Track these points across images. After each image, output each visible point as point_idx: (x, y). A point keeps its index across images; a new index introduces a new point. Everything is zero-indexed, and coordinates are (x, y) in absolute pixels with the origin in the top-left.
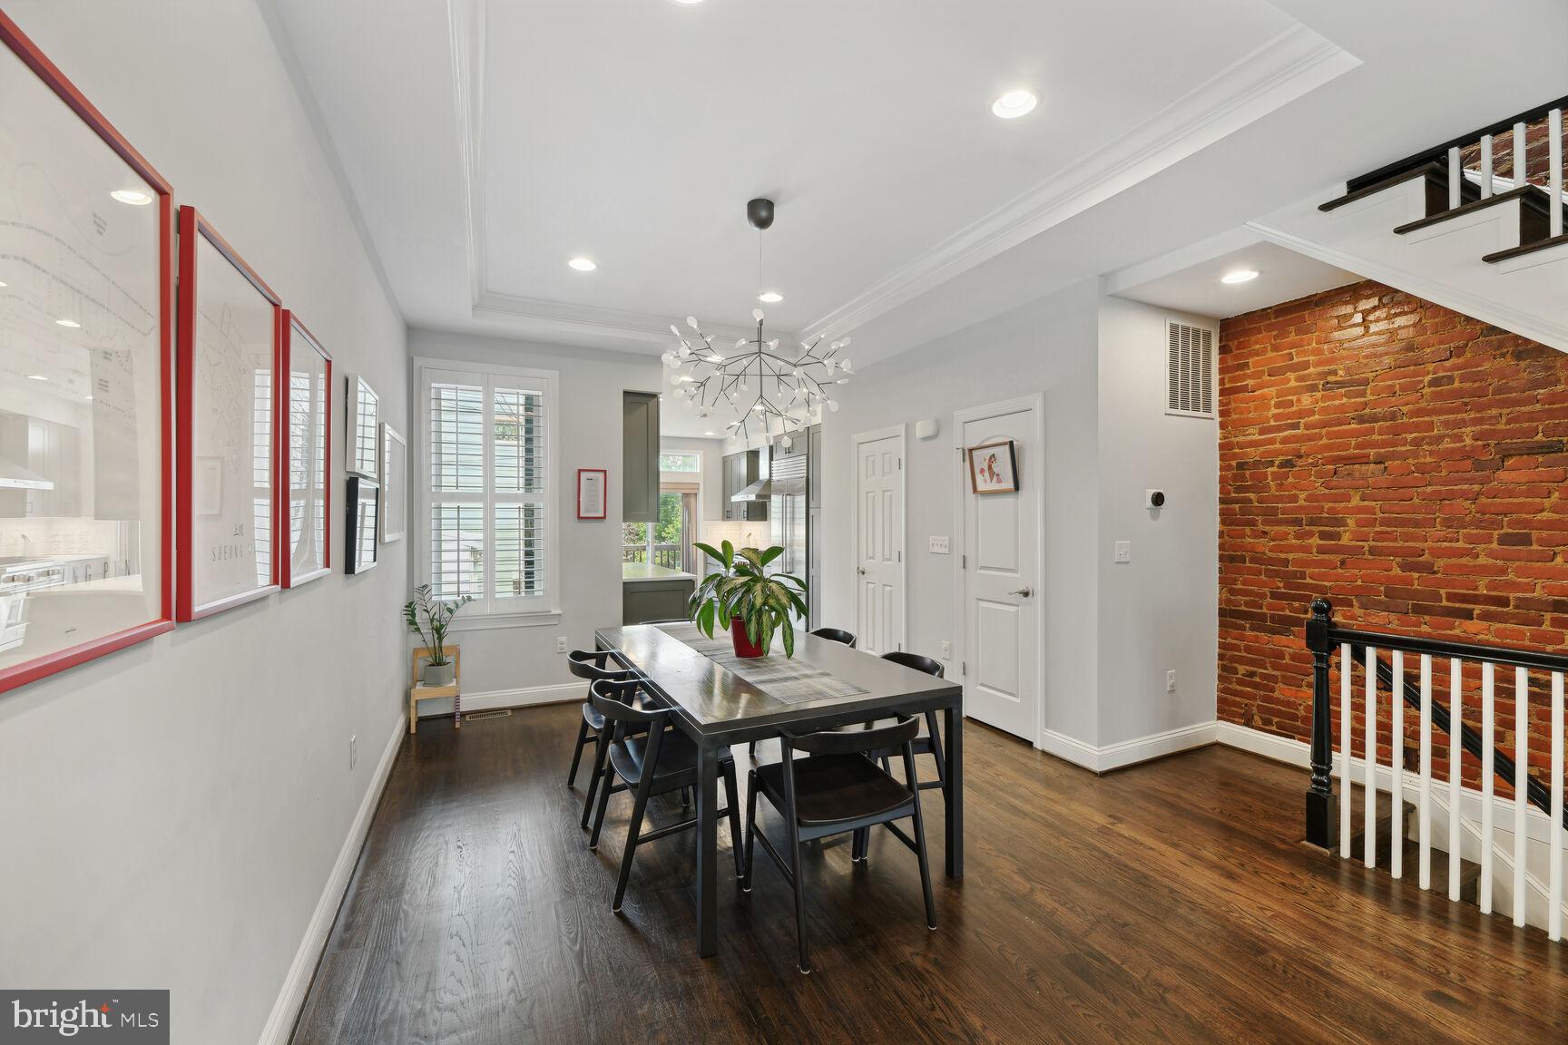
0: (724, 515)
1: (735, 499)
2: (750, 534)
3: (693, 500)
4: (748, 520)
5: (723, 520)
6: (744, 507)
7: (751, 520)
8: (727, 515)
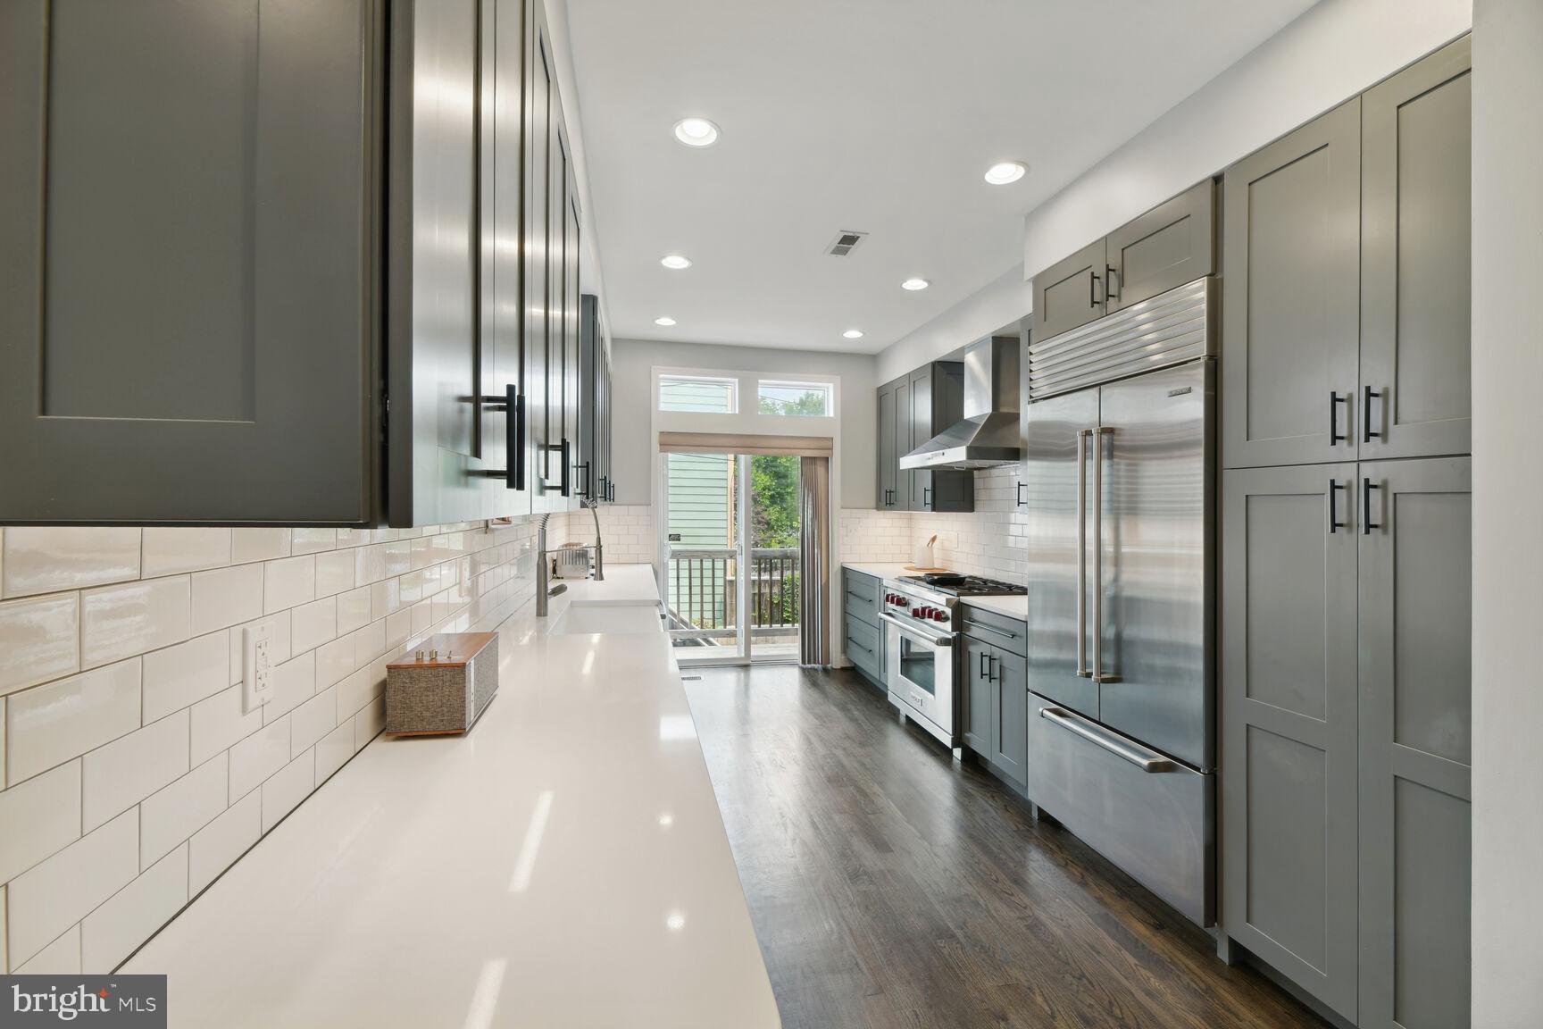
0: (879, 499)
1: (907, 462)
2: (934, 539)
3: (820, 470)
4: (934, 509)
5: (878, 508)
6: (927, 482)
7: (939, 511)
8: (887, 499)
